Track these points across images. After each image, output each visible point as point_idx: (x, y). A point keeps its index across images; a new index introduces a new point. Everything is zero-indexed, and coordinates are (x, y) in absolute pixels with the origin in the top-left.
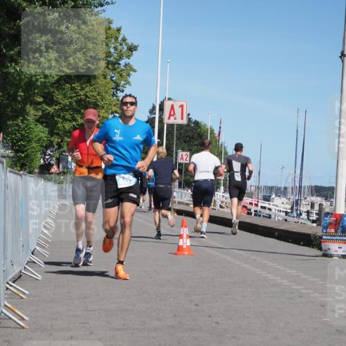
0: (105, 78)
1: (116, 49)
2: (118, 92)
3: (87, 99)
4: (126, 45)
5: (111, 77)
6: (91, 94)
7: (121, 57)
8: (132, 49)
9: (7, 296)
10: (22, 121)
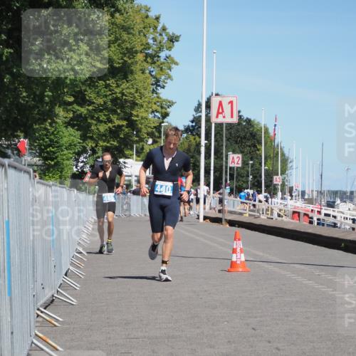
0: (143, 73)
1: (154, 39)
2: (159, 88)
3: (124, 97)
4: (166, 35)
5: (150, 72)
6: (128, 91)
7: (160, 49)
8: (173, 39)
9: (38, 324)
10: (51, 124)
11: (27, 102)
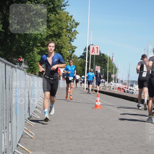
0: (66, 36)
1: (70, 24)
2: (71, 42)
3: (59, 45)
4: (74, 23)
5: (68, 36)
6: (60, 42)
7: (72, 28)
8: (77, 24)
9: (25, 125)
10: (32, 54)
11: (24, 45)
